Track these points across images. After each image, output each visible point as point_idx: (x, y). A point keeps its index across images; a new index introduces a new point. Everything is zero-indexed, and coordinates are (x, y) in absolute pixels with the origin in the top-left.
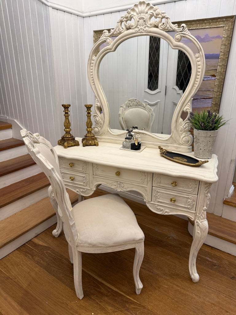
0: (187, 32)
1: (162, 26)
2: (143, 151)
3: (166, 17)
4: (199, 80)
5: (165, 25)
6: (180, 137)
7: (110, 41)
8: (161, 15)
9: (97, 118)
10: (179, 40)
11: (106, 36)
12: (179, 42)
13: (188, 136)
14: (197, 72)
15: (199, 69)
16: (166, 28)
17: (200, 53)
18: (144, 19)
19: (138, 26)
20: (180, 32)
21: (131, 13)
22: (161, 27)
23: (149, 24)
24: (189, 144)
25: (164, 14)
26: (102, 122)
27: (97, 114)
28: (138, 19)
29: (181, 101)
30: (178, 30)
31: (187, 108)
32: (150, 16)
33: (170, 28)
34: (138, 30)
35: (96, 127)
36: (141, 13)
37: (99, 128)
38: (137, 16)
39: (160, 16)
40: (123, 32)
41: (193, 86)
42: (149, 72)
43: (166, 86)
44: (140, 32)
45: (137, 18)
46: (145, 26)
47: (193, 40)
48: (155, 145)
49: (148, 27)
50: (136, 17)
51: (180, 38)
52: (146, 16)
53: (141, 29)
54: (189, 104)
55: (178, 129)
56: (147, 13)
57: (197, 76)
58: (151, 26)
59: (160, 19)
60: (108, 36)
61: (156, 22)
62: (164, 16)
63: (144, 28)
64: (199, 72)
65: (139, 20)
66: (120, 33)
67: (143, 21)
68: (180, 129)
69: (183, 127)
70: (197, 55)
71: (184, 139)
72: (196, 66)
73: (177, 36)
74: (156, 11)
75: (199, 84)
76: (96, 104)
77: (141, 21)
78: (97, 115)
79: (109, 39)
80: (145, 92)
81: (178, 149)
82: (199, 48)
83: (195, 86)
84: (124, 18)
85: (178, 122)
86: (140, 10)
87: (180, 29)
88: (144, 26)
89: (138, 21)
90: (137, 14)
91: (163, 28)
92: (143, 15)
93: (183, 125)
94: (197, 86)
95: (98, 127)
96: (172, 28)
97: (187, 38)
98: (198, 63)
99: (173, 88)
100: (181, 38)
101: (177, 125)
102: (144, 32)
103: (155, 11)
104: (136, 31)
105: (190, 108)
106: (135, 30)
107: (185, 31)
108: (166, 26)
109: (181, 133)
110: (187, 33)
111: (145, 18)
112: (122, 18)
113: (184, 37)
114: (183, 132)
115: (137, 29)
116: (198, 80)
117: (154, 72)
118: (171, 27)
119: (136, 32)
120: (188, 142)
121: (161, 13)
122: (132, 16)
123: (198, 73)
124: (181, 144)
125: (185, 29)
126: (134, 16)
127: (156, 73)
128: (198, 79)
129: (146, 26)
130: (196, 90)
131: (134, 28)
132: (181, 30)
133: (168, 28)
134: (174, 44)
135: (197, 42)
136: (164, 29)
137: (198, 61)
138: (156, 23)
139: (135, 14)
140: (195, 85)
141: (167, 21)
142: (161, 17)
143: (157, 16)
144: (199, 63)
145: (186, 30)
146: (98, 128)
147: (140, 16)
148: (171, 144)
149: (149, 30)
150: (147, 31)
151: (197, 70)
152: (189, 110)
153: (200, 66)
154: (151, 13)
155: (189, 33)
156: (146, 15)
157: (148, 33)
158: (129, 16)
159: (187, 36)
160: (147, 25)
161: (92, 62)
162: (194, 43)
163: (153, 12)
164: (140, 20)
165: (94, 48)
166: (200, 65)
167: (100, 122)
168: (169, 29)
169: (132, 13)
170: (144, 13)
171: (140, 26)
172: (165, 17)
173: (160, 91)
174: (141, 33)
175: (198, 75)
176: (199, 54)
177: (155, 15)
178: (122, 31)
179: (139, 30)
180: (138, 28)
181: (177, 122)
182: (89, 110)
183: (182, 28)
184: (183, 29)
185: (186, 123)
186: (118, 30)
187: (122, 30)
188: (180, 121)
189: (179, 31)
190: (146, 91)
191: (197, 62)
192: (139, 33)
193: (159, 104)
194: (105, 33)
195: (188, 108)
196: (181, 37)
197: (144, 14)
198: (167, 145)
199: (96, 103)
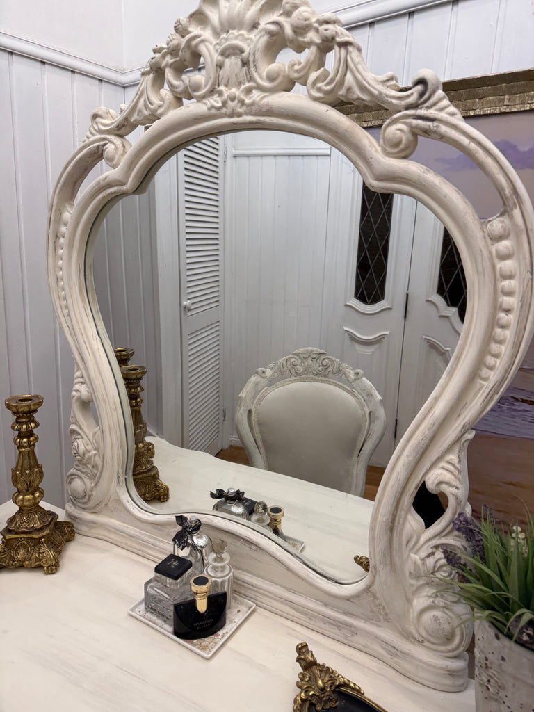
0: (442, 109)
1: (319, 85)
2: (229, 644)
3: (338, 39)
4: (504, 350)
5: (338, 78)
6: (409, 601)
7: (116, 149)
8: (317, 30)
9: (80, 442)
10: (402, 146)
11: (100, 132)
12: (405, 157)
13: (446, 607)
14: (496, 308)
15: (510, 294)
16: (342, 92)
17: (511, 217)
18: (244, 55)
19: (222, 88)
20: (408, 107)
21: (190, 29)
22: (319, 90)
23: (264, 75)
24: (449, 647)
25: (330, 26)
26: (98, 460)
27: (81, 428)
28: (217, 57)
29: (413, 442)
30: (395, 101)
31: (440, 479)
32: (265, 38)
33: (358, 93)
34: (220, 105)
35: (80, 477)
36: (229, 25)
37: (87, 481)
38: (215, 42)
39: (311, 36)
40: (162, 114)
41: (474, 376)
42: (359, 256)
43: (407, 295)
44: (228, 111)
45: (213, 51)
46: (247, 85)
47: (473, 146)
48: (294, 609)
49: (260, 88)
50: (211, 47)
51: (405, 138)
52: (253, 42)
53: (233, 99)
54: (453, 457)
55: (397, 559)
56: (255, 26)
57: (498, 331)
58: (275, 83)
59: (314, 49)
60: (108, 132)
61: (297, 67)
62: (328, 33)
63: (243, 97)
64: (508, 311)
65: (220, 58)
66: (154, 117)
67: (240, 63)
68: (409, 567)
69: (423, 560)
70: (497, 225)
71: (428, 617)
72: (488, 279)
73: (393, 127)
74: (295, 14)
75: (507, 371)
76: (77, 391)
77: (232, 63)
78: (81, 432)
79: (113, 143)
80: (346, 305)
81: (399, 661)
82: (508, 191)
83: (486, 379)
84: (164, 57)
85: (401, 534)
86: (225, 12)
87: (408, 96)
88: (243, 87)
89: (220, 66)
90: (216, 33)
91: (327, 93)
92: (236, 38)
93: (423, 554)
94: (493, 376)
95: (83, 476)
96: (370, 93)
97: (442, 137)
98: (500, 265)
99: (428, 301)
100: (411, 137)
101: (395, 545)
102: (246, 114)
103: (288, 14)
104: (213, 107)
105: (456, 483)
106: (209, 104)
107: (435, 104)
108: (342, 83)
109: (413, 582)
110: (443, 115)
111: (247, 50)
112: (158, 55)
113: (426, 132)
114: (421, 582)
115: (215, 101)
116: (503, 348)
117: (373, 256)
118: (363, 89)
119: (213, 111)
120: (449, 638)
121: (318, 21)
122: (194, 43)
123: (502, 315)
124: (415, 639)
125: (434, 92)
126: (203, 41)
127: (380, 258)
128: (501, 342)
129: (252, 84)
130: (489, 397)
131: (204, 97)
132: (412, 99)
133: (349, 89)
134: (376, 165)
135: (495, 159)
136: (331, 98)
137: (503, 257)
138: (297, 71)
139: (207, 34)
140: (485, 372)
141: (346, 62)
142: (318, 41)
143: (301, 39)
144: (508, 265)
145: (440, 100)
146: (83, 481)
147: (226, 40)
148: (368, 619)
149: (265, 101)
150: (254, 108)
151: (495, 299)
152: (453, 490)
153: (513, 282)
154: (273, 23)
155: (453, 115)
156: (252, 36)
157: (262, 119)
158: (183, 41)
159: (444, 129)
160: (255, 81)
161: (63, 229)
162: (481, 166)
163: (282, 19)
164: (228, 62)
165: (63, 179)
166: (511, 277)
167: (90, 458)
168: (355, 96)
169: (195, 30)
170: (239, 30)
171: (226, 86)
172: (333, 38)
173: (389, 307)
174: (231, 116)
175: (503, 327)
176: (506, 219)
177: (288, 31)
178: (160, 111)
179: (224, 103)
180: (220, 94)
181: (392, 529)
182: (22, 423)
183: (419, 87)
184: (422, 95)
185: (436, 547)
186: (145, 105)
187: (160, 107)
188: (408, 527)
189: (403, 103)
190: (348, 304)
191: (496, 260)
192: (226, 115)
193: (385, 340)
194: (98, 119)
195: (448, 477)
196: (415, 135)
197: (243, 32)
198: (349, 626)
199: (77, 387)
